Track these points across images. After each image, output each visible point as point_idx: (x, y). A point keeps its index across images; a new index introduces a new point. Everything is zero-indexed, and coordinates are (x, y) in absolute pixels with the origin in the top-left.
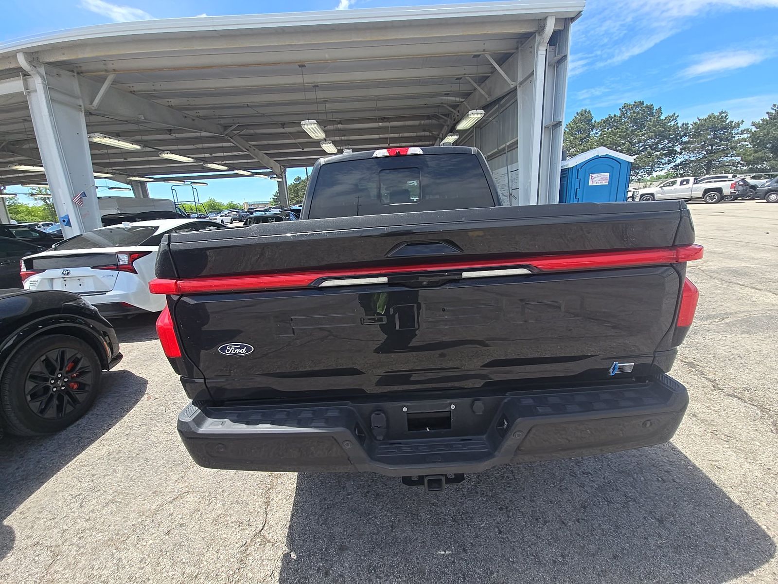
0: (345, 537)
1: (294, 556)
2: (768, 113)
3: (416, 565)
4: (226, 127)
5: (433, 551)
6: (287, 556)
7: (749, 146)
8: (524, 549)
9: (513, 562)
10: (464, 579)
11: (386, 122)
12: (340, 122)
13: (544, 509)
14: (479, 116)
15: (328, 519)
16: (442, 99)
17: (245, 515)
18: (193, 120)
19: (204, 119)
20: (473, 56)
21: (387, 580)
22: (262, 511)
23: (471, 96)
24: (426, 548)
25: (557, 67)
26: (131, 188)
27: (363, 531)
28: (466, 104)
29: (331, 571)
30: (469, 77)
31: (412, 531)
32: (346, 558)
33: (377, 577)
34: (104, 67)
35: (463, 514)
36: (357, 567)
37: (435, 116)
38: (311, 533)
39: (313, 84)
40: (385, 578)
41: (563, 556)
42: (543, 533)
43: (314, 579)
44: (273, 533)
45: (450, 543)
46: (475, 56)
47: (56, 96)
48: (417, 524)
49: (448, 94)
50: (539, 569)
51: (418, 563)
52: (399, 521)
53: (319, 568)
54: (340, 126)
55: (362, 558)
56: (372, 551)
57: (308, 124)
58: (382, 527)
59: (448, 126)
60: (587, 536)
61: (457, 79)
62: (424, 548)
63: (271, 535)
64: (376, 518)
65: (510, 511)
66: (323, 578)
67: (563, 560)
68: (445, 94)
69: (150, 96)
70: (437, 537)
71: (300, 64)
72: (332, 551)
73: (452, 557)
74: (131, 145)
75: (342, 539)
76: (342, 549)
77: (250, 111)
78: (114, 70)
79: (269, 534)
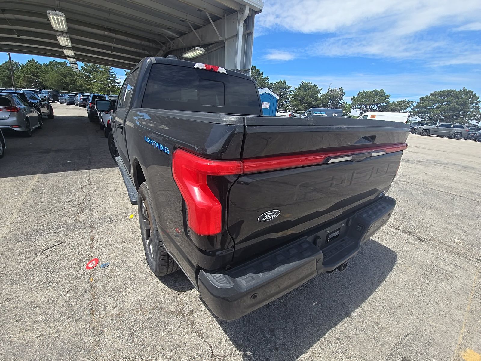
0: (268, 324)
1: (249, 353)
2: (300, 84)
3: (310, 316)
5: (310, 305)
7: (293, 98)
8: (338, 285)
9: (339, 292)
10: (331, 309)
11: (112, 33)
14: (201, 52)
15: (249, 320)
16: (162, 31)
17: (190, 352)
20: (198, 9)
21: (305, 331)
22: (201, 342)
23: (185, 36)
24: (307, 306)
25: (247, 37)
27: (274, 315)
28: (180, 40)
29: (277, 346)
30: (190, 22)
31: (295, 302)
32: (278, 334)
33: (300, 333)
36: (287, 335)
37: (154, 42)
38: (247, 334)
40: (304, 331)
43: (273, 357)
44: (223, 349)
45: (314, 298)
46: (199, 10)
48: (294, 297)
49: (171, 29)
50: (348, 290)
51: (310, 315)
52: (285, 300)
53: (270, 349)
55: (286, 329)
56: (287, 322)
57: (54, 15)
58: (281, 308)
59: (164, 51)
61: (181, 21)
63: (222, 352)
64: (274, 305)
66: (277, 352)
67: (351, 282)
68: (168, 28)
72: (268, 335)
73: (320, 304)
75: (267, 326)
76: (272, 331)
79: (220, 352)
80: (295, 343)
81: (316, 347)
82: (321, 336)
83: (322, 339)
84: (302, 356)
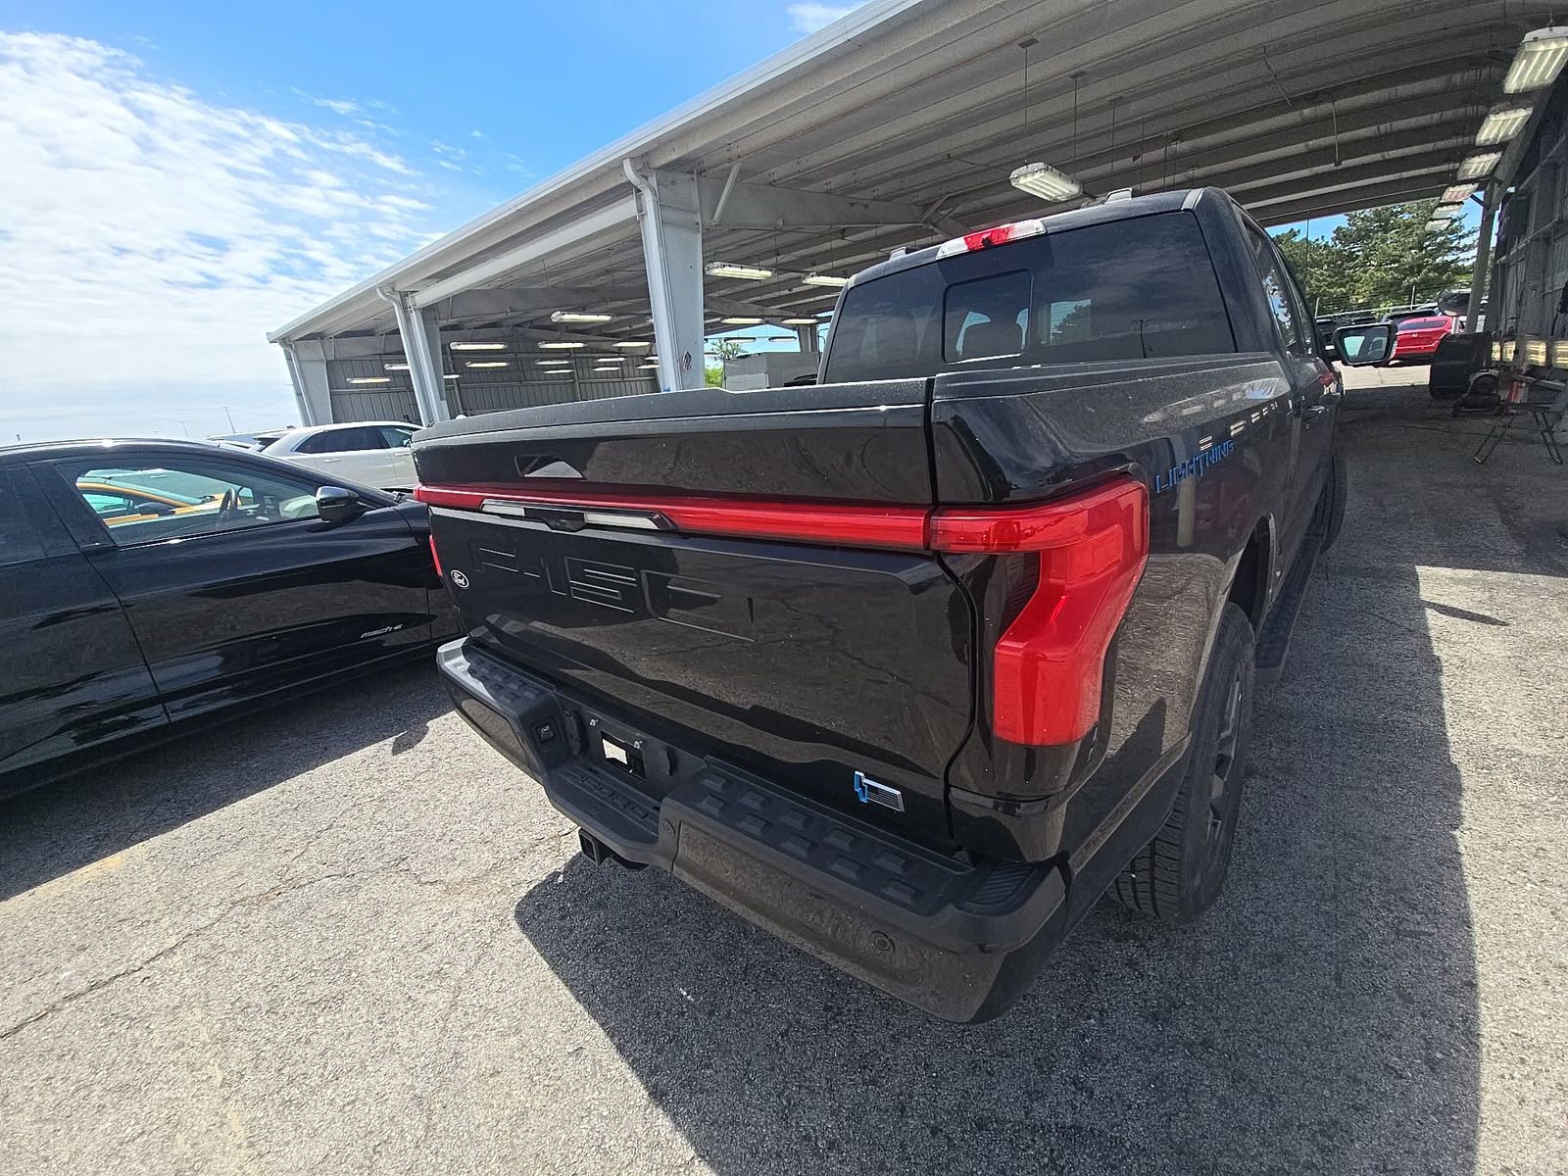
1: (560, 879)
3: (645, 981)
4: (927, 206)
5: (677, 983)
6: (556, 874)
8: (787, 1082)
9: (751, 1081)
10: (671, 1041)
11: (1320, 102)
12: (1179, 137)
13: (896, 1065)
18: (866, 206)
19: (887, 200)
21: (600, 970)
24: (675, 973)
26: (797, 336)
31: (683, 942)
32: (594, 916)
33: (596, 959)
34: (727, 155)
35: (766, 972)
36: (592, 933)
39: (1072, 72)
40: (601, 966)
41: (831, 1145)
42: (846, 1091)
45: (706, 991)
47: (671, 215)
48: (698, 938)
50: (772, 1123)
52: (683, 921)
53: (564, 907)
54: (1181, 147)
55: (606, 929)
56: (622, 930)
57: (1025, 175)
58: (659, 913)
60: (915, 1163)
62: (671, 970)
65: (837, 1022)
67: (824, 1150)
69: (800, 180)
70: (700, 972)
71: (1022, 40)
72: (591, 900)
73: (687, 1007)
74: (757, 271)
76: (601, 904)
77: (957, 167)
78: (739, 156)
80: (572, 949)
81: (565, 995)
82: (589, 1006)
83: (580, 1008)
84: (545, 963)
